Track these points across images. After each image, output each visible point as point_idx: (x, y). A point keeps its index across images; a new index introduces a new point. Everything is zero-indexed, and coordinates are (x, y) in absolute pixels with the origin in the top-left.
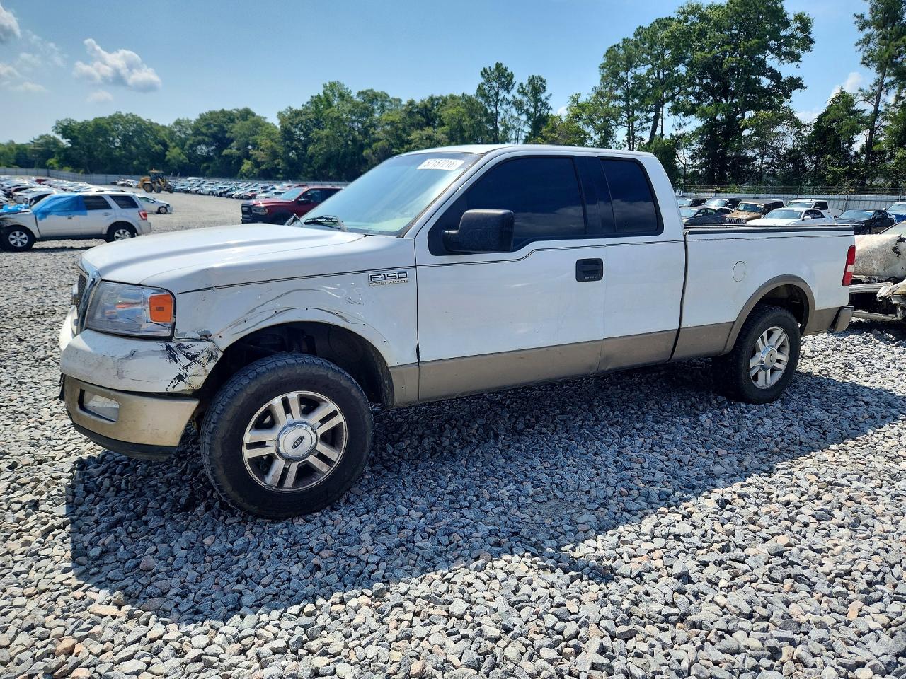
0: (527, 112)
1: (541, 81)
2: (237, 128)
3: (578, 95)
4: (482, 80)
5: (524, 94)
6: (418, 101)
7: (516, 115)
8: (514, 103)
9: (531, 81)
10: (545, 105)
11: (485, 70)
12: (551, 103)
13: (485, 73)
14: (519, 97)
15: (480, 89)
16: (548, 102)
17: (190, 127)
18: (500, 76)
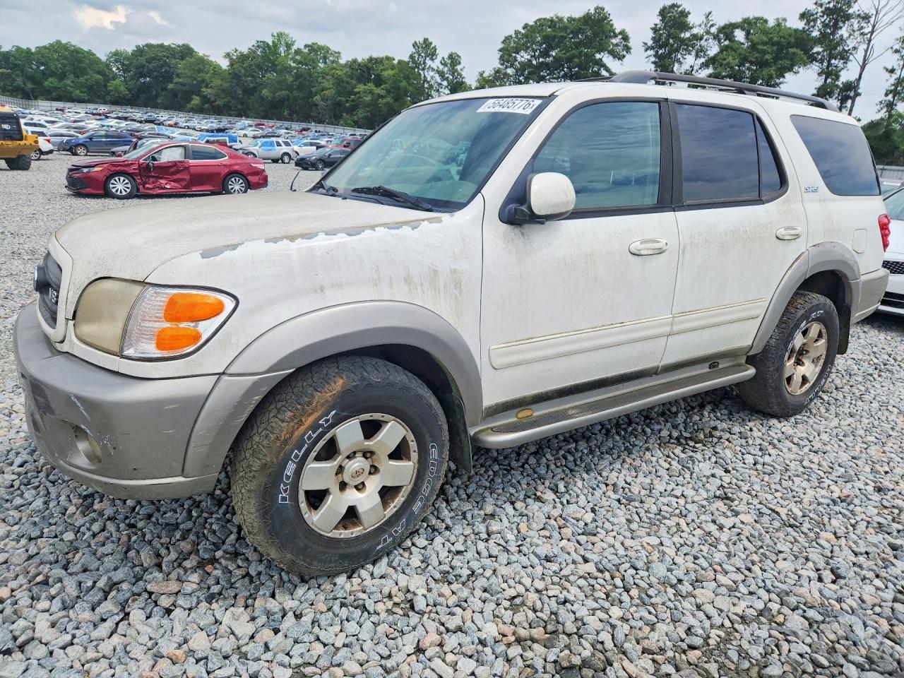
0: (447, 79)
1: (458, 56)
4: (414, 51)
5: (445, 64)
6: (360, 60)
7: (439, 81)
8: (438, 72)
9: (451, 57)
10: (461, 75)
11: (416, 43)
12: (464, 73)
13: (415, 45)
14: (441, 67)
15: (411, 57)
16: (462, 73)
17: (127, 58)
18: (426, 48)
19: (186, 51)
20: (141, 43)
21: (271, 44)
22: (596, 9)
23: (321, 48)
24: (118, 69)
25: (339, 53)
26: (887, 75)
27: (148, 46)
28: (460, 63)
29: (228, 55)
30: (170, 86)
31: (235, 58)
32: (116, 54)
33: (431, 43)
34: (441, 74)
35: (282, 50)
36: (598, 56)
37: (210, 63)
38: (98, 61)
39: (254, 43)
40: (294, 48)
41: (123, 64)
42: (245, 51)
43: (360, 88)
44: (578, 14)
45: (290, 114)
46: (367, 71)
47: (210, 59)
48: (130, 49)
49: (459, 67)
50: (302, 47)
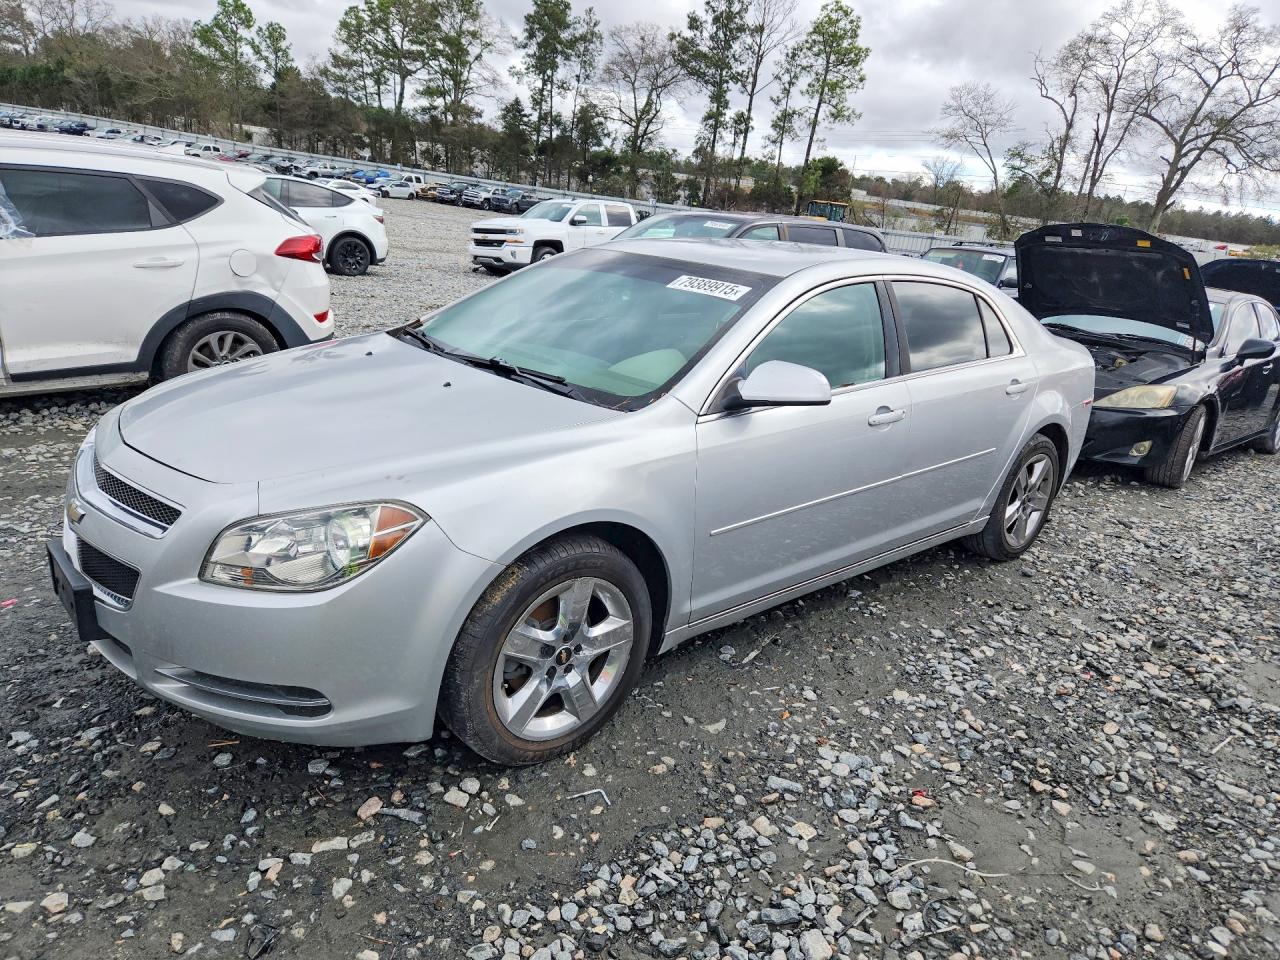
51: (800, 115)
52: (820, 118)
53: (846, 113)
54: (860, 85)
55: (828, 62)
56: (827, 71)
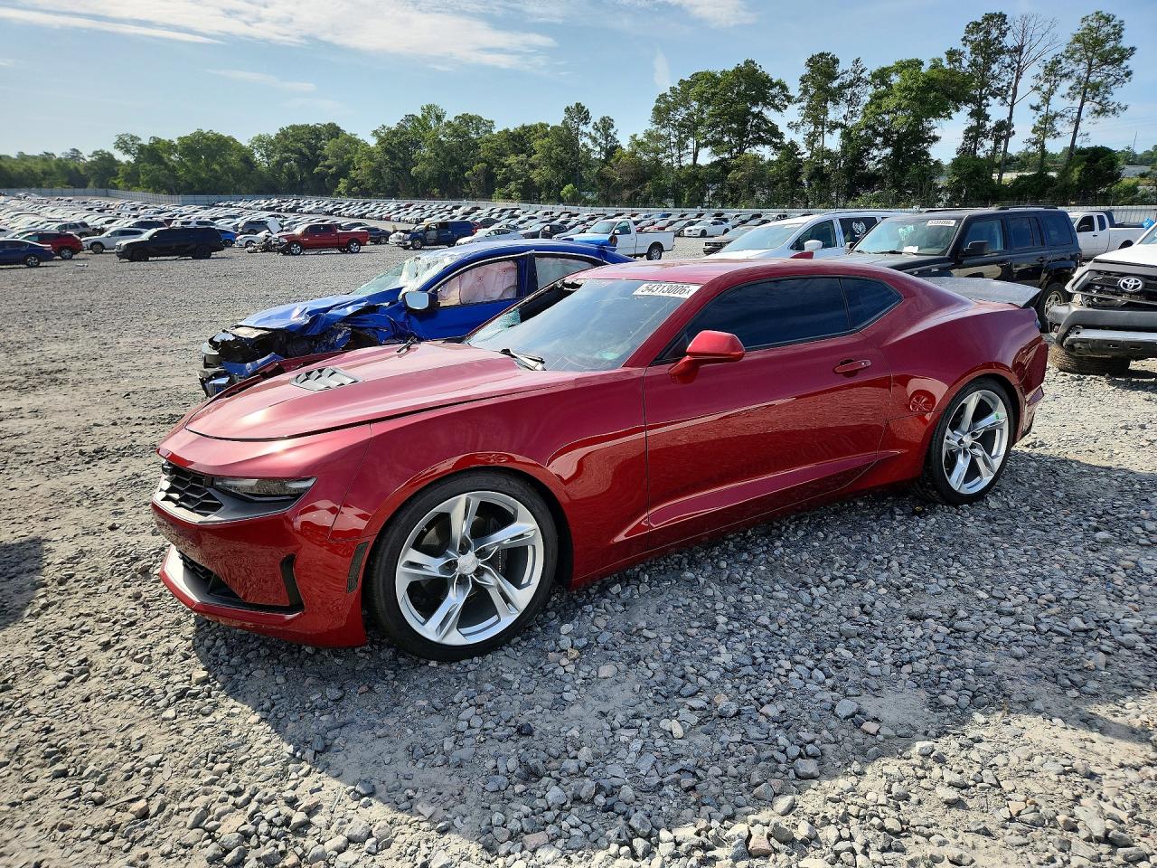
0: (600, 144)
1: (610, 120)
2: (329, 147)
3: (636, 135)
4: (567, 116)
5: (598, 130)
8: (591, 137)
9: (603, 119)
10: (613, 138)
11: (568, 108)
12: (617, 137)
13: (567, 110)
14: (594, 132)
15: (564, 122)
16: (616, 136)
17: (272, 143)
18: (581, 113)
19: (334, 131)
20: (285, 125)
21: (420, 117)
22: (745, 63)
23: (472, 118)
24: (262, 155)
25: (492, 122)
26: (1034, 112)
27: (293, 127)
28: (613, 126)
29: (375, 133)
30: (316, 170)
31: (383, 135)
32: (260, 139)
33: (584, 108)
34: (594, 140)
35: (432, 123)
36: (755, 110)
37: (357, 142)
38: (241, 148)
39: (403, 117)
40: (445, 120)
41: (266, 150)
42: (394, 126)
43: (512, 159)
44: (731, 68)
45: (440, 193)
46: (519, 140)
47: (357, 137)
48: (273, 132)
49: (612, 131)
50: (452, 119)
51: (1062, 116)
52: (1083, 116)
53: (1111, 108)
54: (1127, 79)
55: (1090, 65)
56: (1089, 72)
